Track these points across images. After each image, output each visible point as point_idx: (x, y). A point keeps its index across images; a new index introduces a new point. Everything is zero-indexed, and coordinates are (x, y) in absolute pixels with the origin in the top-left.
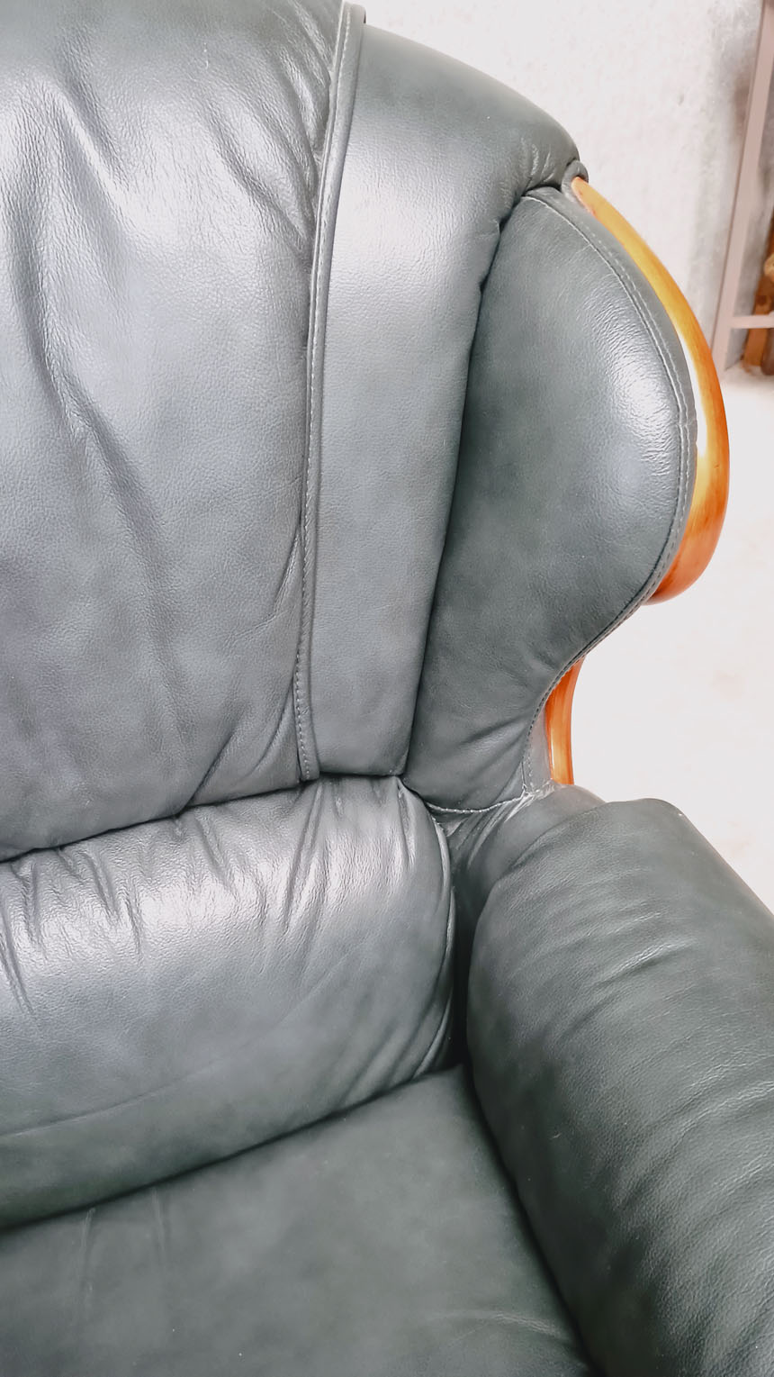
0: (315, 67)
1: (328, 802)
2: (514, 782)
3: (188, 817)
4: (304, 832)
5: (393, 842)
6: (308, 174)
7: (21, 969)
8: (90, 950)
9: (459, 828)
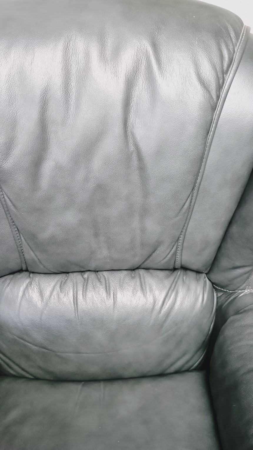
0: (231, 47)
1: (181, 277)
2: (244, 285)
3: (137, 271)
4: (172, 285)
5: (199, 294)
6: (221, 81)
7: (78, 306)
8: (99, 305)
9: (222, 295)
